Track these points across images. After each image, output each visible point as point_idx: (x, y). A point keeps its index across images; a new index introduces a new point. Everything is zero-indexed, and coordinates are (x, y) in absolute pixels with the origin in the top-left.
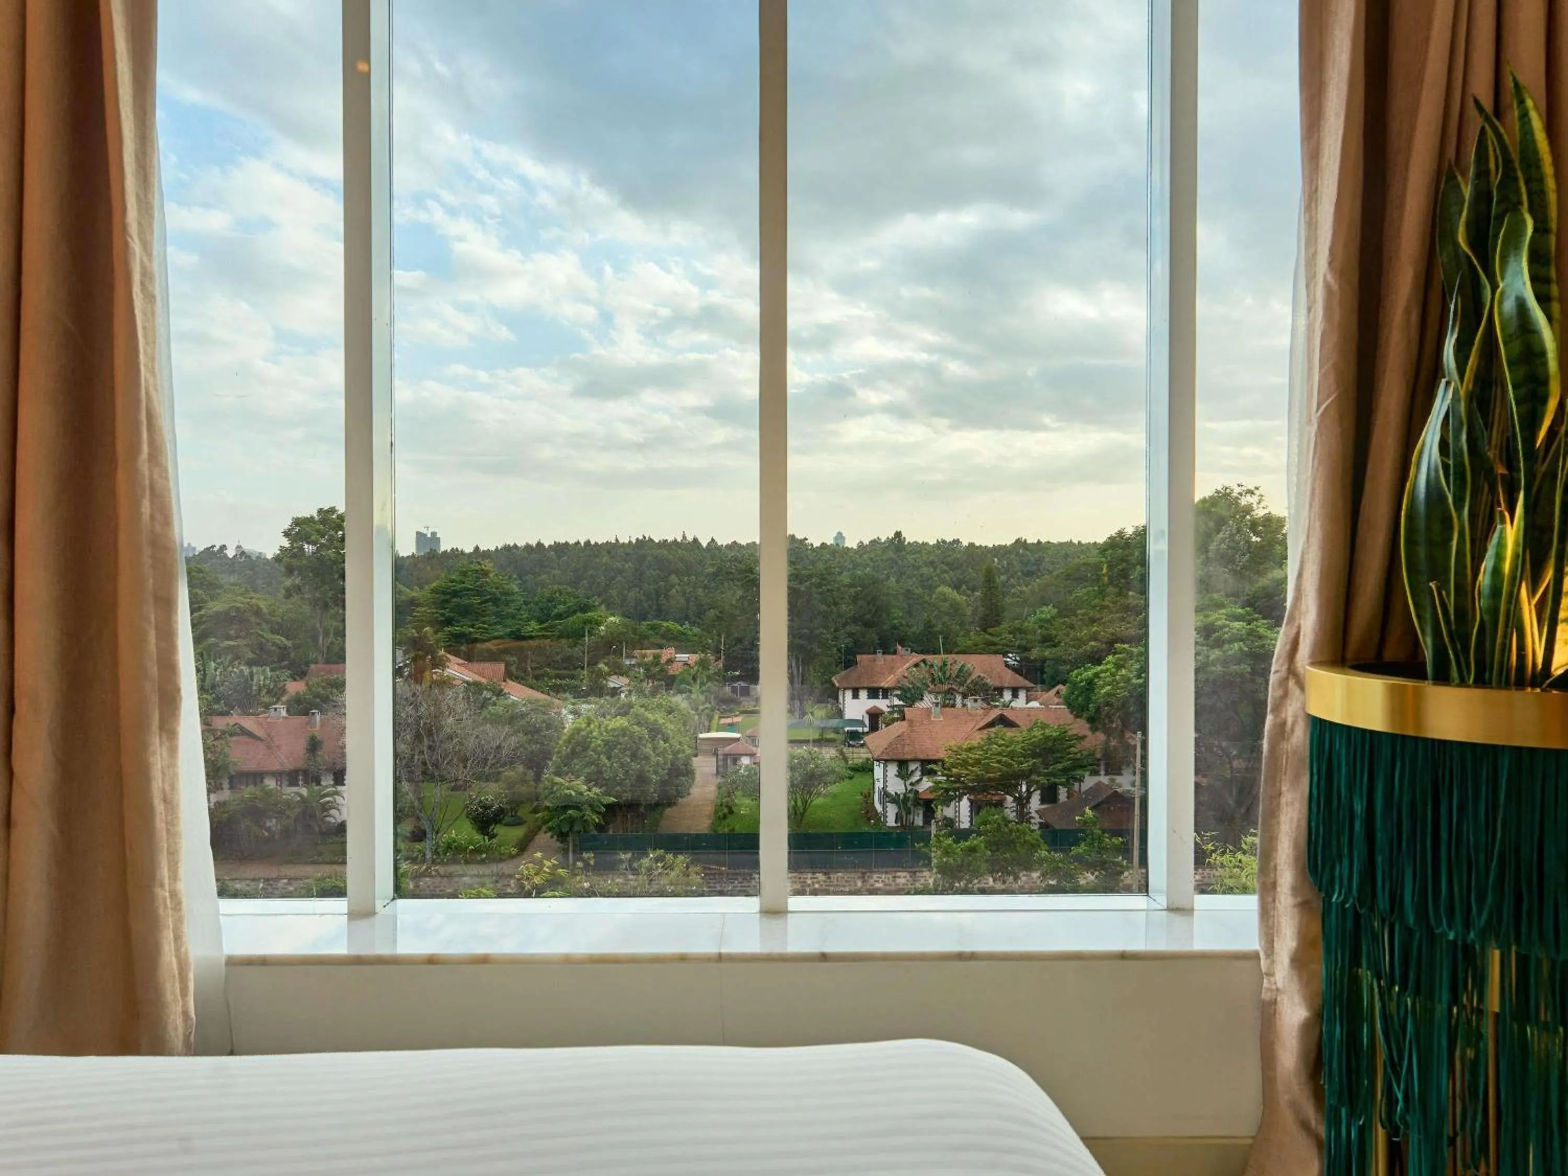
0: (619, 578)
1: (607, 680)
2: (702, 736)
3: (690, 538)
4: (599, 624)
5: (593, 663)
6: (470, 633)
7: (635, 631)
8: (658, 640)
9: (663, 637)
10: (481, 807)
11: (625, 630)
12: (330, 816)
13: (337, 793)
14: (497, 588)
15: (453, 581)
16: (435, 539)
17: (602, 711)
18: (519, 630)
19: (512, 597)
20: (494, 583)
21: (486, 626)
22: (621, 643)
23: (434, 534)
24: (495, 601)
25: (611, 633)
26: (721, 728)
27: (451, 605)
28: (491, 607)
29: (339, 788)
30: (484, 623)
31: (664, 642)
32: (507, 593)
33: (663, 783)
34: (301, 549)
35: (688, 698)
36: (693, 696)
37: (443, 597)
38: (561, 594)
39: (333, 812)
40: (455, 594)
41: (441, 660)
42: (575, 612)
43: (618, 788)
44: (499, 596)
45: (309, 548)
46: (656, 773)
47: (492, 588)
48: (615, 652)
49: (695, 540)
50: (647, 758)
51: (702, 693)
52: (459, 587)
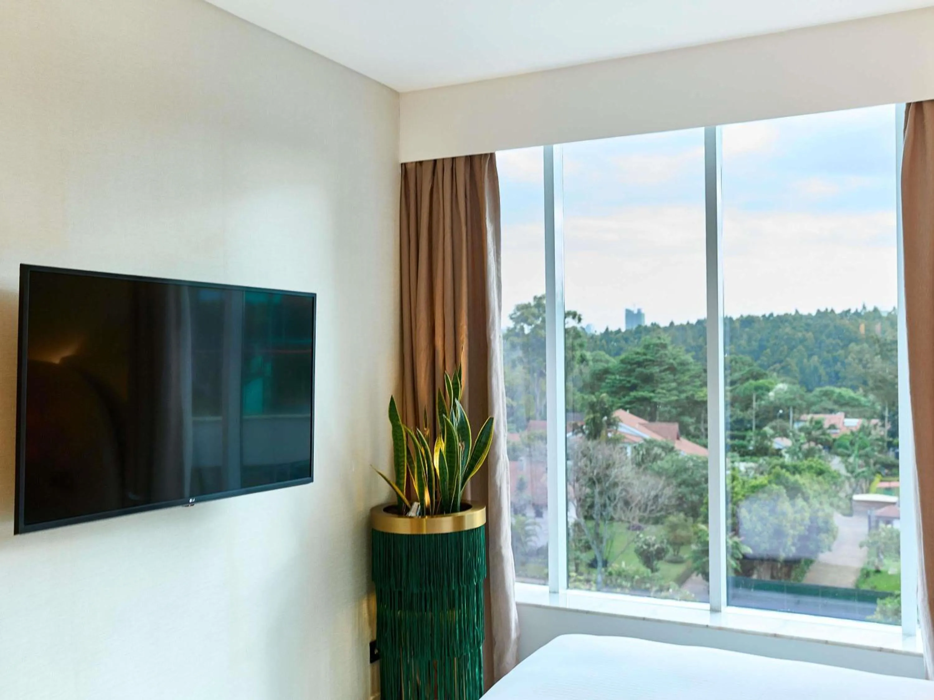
0: (800, 347)
1: (772, 442)
2: (856, 497)
3: (870, 308)
4: (768, 390)
5: (759, 427)
6: (651, 398)
7: (802, 397)
8: (829, 405)
9: (836, 402)
10: (646, 545)
11: (792, 396)
12: (531, 541)
13: (535, 524)
14: (674, 359)
15: (637, 353)
16: (640, 315)
17: (761, 469)
18: (693, 395)
19: (687, 367)
20: (672, 355)
21: (664, 391)
22: (788, 408)
23: (639, 311)
24: (672, 369)
25: (779, 399)
26: (880, 491)
27: (636, 373)
28: (669, 376)
29: (538, 520)
30: (663, 388)
31: (836, 407)
32: (682, 364)
33: (803, 538)
34: (522, 329)
35: (845, 462)
36: (851, 460)
37: (629, 367)
38: (736, 362)
39: (533, 538)
40: (640, 364)
41: (615, 421)
42: (747, 379)
43: (757, 539)
44: (676, 365)
45: (527, 329)
46: (793, 527)
47: (670, 359)
48: (781, 416)
49: (876, 310)
50: (784, 514)
51: (860, 456)
52: (642, 358)
